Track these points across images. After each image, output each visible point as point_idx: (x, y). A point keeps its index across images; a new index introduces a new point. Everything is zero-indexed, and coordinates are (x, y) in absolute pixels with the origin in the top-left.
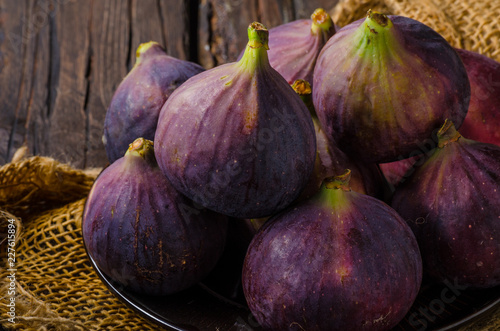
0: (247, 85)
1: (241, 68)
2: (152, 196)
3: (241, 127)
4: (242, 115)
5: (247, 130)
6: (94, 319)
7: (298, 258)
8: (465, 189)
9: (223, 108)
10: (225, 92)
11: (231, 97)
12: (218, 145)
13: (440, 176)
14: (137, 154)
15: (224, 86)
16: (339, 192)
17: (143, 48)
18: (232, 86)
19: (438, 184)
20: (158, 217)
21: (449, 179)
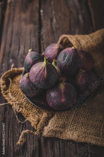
0: (45, 69)
1: (43, 66)
2: (30, 84)
3: (44, 77)
4: (44, 75)
5: (45, 77)
6: (23, 98)
7: (55, 98)
8: (84, 81)
9: (40, 73)
10: (41, 70)
11: (42, 71)
12: (40, 80)
13: (80, 78)
14: (27, 76)
15: (40, 69)
16: (62, 84)
17: (30, 50)
18: (42, 69)
19: (79, 80)
20: (31, 87)
21: (81, 79)
